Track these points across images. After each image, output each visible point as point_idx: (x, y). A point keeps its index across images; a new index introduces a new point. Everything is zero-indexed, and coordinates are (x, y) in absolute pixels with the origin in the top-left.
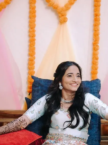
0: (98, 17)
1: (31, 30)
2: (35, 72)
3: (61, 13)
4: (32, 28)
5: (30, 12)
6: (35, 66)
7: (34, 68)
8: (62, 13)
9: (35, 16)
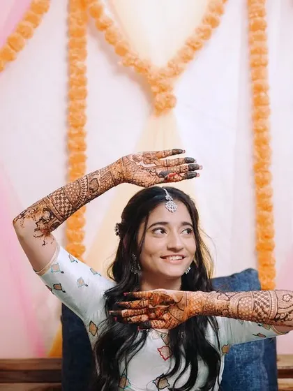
0: (263, 94)
1: (74, 131)
2: (84, 247)
3: (160, 84)
4: (76, 127)
5: (71, 84)
6: (84, 232)
7: (82, 238)
8: (161, 82)
9: (83, 94)
